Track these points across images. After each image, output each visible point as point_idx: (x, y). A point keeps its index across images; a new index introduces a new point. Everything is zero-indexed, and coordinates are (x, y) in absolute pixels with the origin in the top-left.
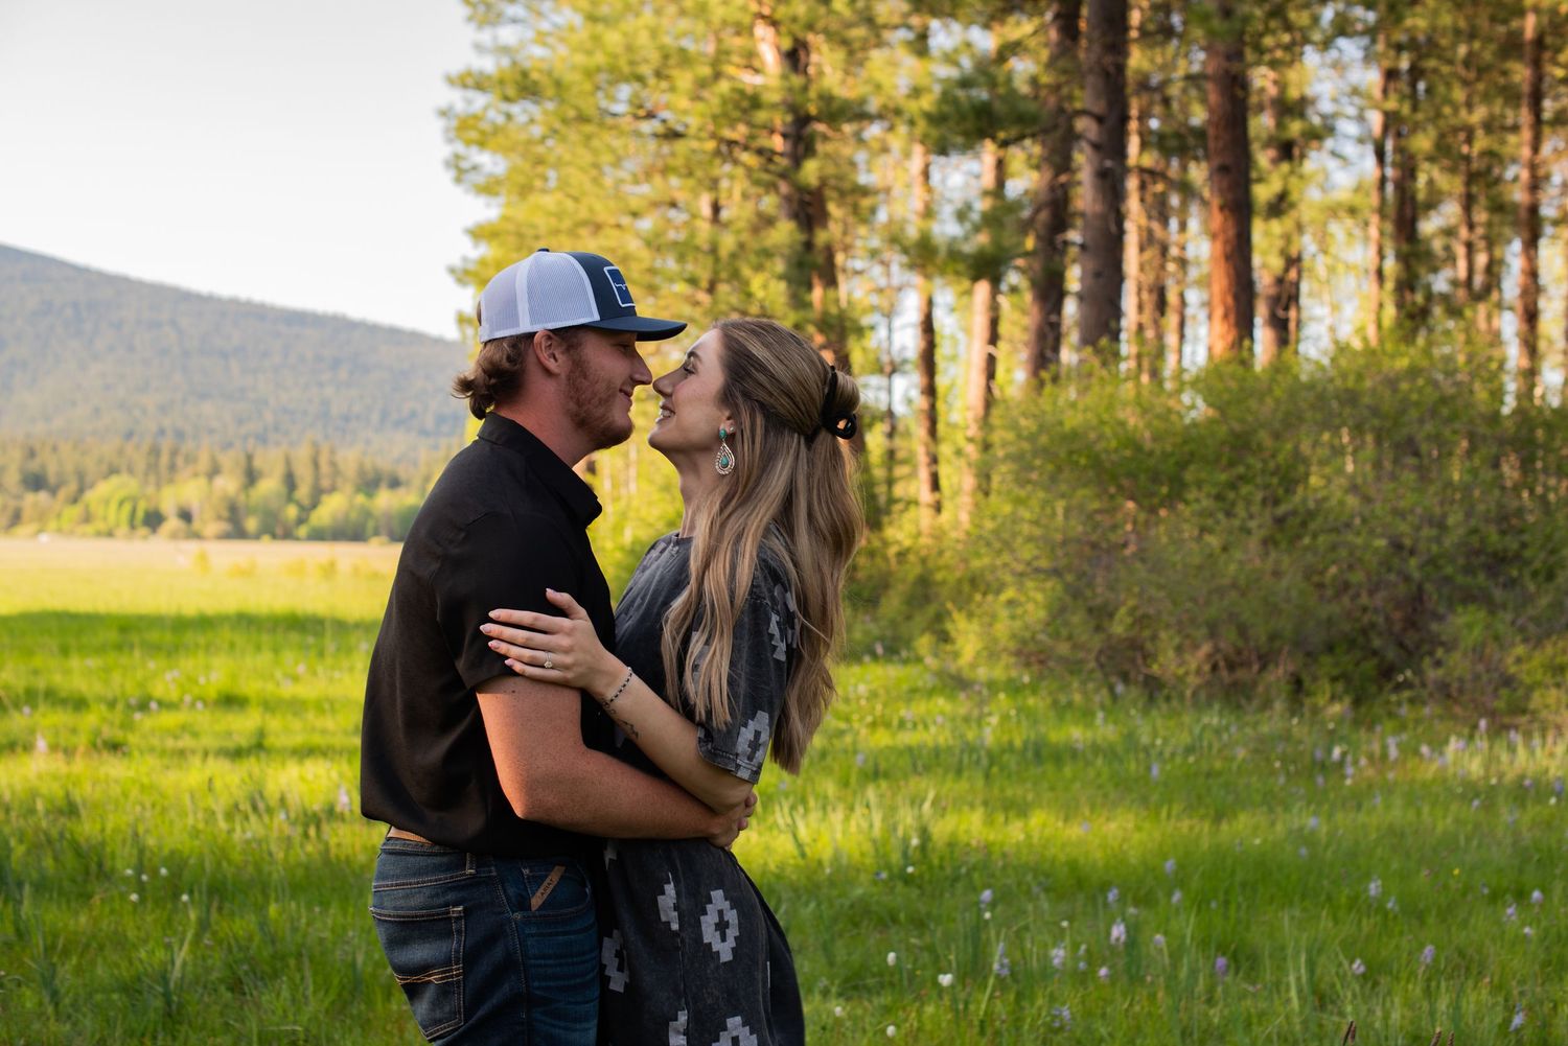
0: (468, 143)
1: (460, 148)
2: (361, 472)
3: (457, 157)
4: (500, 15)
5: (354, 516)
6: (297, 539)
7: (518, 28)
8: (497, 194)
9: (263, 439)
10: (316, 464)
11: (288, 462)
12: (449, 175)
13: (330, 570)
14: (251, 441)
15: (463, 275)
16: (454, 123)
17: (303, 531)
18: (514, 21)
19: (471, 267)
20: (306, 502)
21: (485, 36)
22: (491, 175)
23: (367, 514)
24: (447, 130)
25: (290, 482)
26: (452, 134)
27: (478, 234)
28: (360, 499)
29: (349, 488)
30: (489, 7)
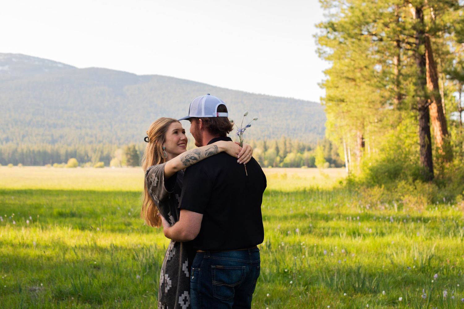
0: (322, 45)
1: (320, 46)
2: (299, 146)
3: (319, 49)
4: (331, 5)
5: (297, 159)
6: (280, 167)
7: (337, 8)
8: (332, 60)
9: (269, 137)
10: (285, 144)
11: (277, 144)
12: (317, 55)
13: (285, 176)
14: (266, 137)
15: (322, 85)
16: (318, 39)
17: (281, 165)
18: (335, 6)
19: (324, 82)
20: (282, 155)
21: (327, 12)
22: (330, 54)
23: (301, 159)
24: (316, 41)
25: (277, 150)
26: (317, 42)
27: (326, 72)
28: (299, 154)
29: (295, 151)
30: (327, 2)
